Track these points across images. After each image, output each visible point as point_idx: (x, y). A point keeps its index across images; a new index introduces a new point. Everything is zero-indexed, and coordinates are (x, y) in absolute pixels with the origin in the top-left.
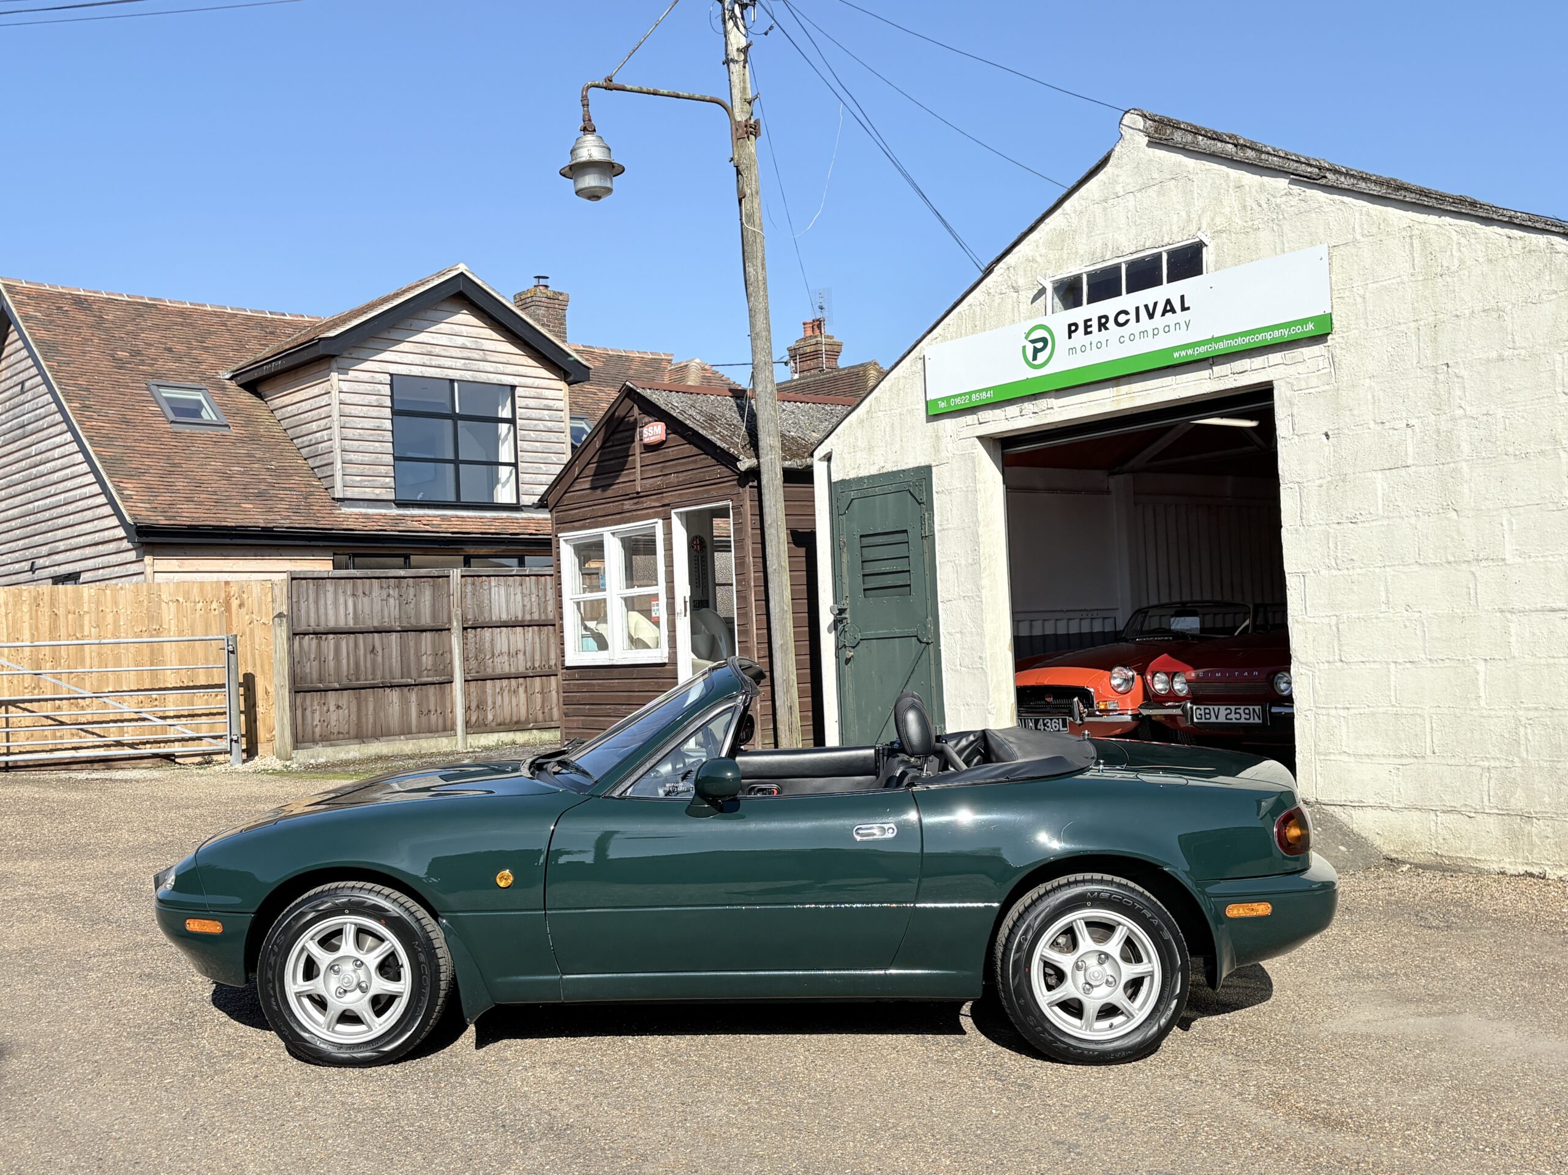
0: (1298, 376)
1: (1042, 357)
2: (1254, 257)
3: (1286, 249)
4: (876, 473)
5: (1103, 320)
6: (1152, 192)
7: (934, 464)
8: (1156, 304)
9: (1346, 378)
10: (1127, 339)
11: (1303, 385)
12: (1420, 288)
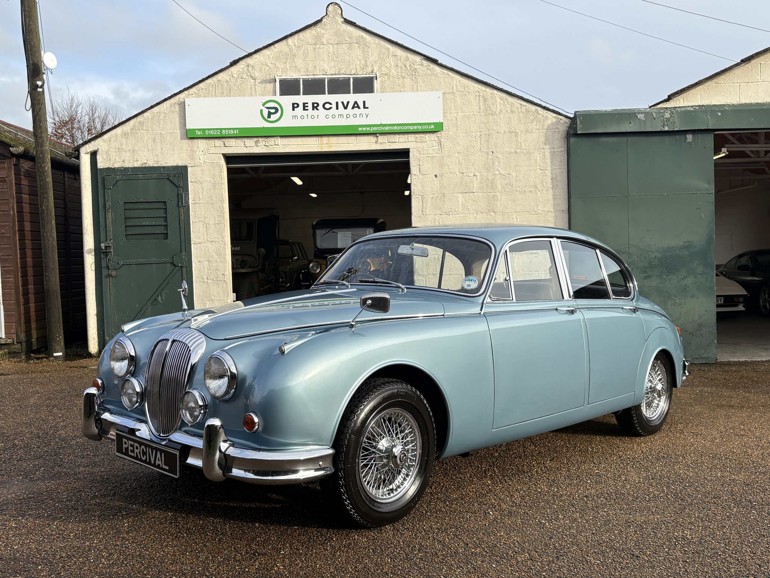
0: (422, 148)
1: (274, 117)
2: (402, 90)
3: (419, 90)
4: (139, 166)
5: (315, 105)
6: (345, 47)
7: (189, 165)
8: (348, 103)
9: (446, 152)
10: (330, 116)
11: (425, 152)
12: (482, 118)
